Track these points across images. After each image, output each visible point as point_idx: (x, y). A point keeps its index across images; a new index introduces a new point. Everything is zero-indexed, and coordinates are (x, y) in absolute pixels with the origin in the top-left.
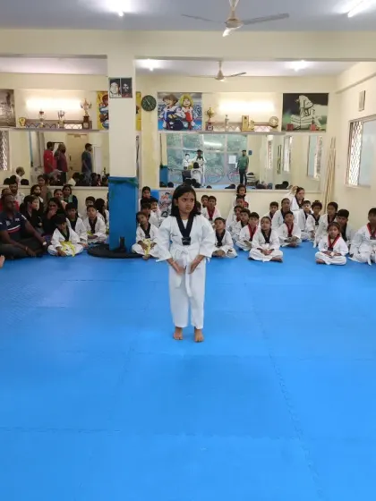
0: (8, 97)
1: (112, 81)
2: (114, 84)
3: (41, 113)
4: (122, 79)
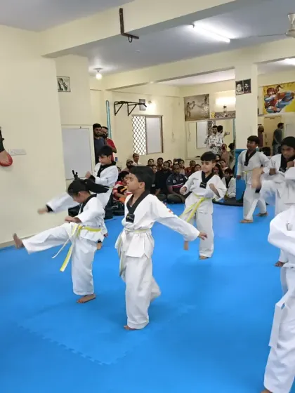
0: (206, 100)
1: (237, 83)
2: (239, 85)
3: (225, 107)
4: (244, 81)
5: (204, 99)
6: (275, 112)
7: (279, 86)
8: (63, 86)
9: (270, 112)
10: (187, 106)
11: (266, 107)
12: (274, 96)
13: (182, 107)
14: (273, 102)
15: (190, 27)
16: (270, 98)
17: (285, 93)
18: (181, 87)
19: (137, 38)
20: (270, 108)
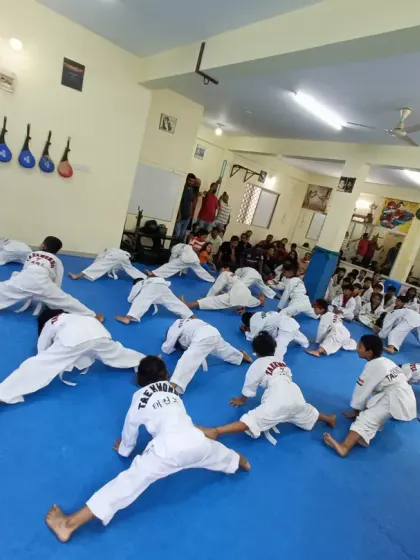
0: (328, 193)
1: (342, 179)
2: (343, 181)
4: (349, 179)
5: (326, 191)
6: (388, 227)
7: (402, 203)
8: (166, 124)
9: (383, 225)
10: (309, 194)
11: (382, 219)
12: (394, 211)
13: (304, 193)
14: (389, 217)
15: (292, 94)
16: (389, 211)
17: (405, 212)
18: (311, 174)
19: (216, 83)
20: (384, 221)
